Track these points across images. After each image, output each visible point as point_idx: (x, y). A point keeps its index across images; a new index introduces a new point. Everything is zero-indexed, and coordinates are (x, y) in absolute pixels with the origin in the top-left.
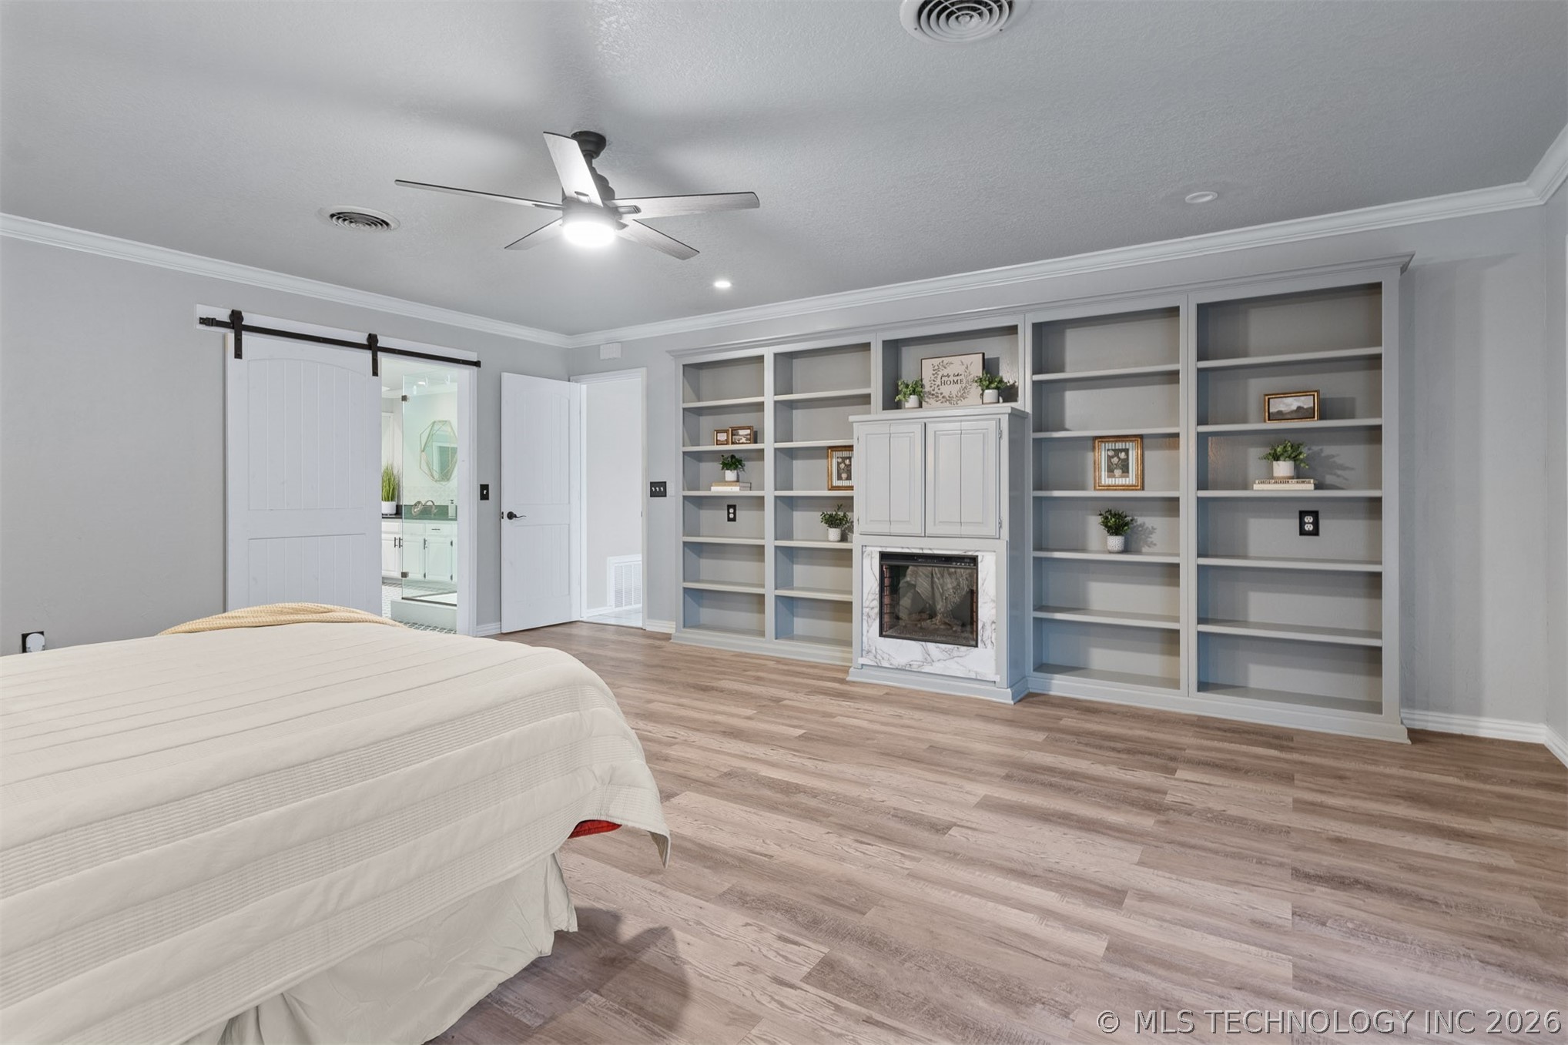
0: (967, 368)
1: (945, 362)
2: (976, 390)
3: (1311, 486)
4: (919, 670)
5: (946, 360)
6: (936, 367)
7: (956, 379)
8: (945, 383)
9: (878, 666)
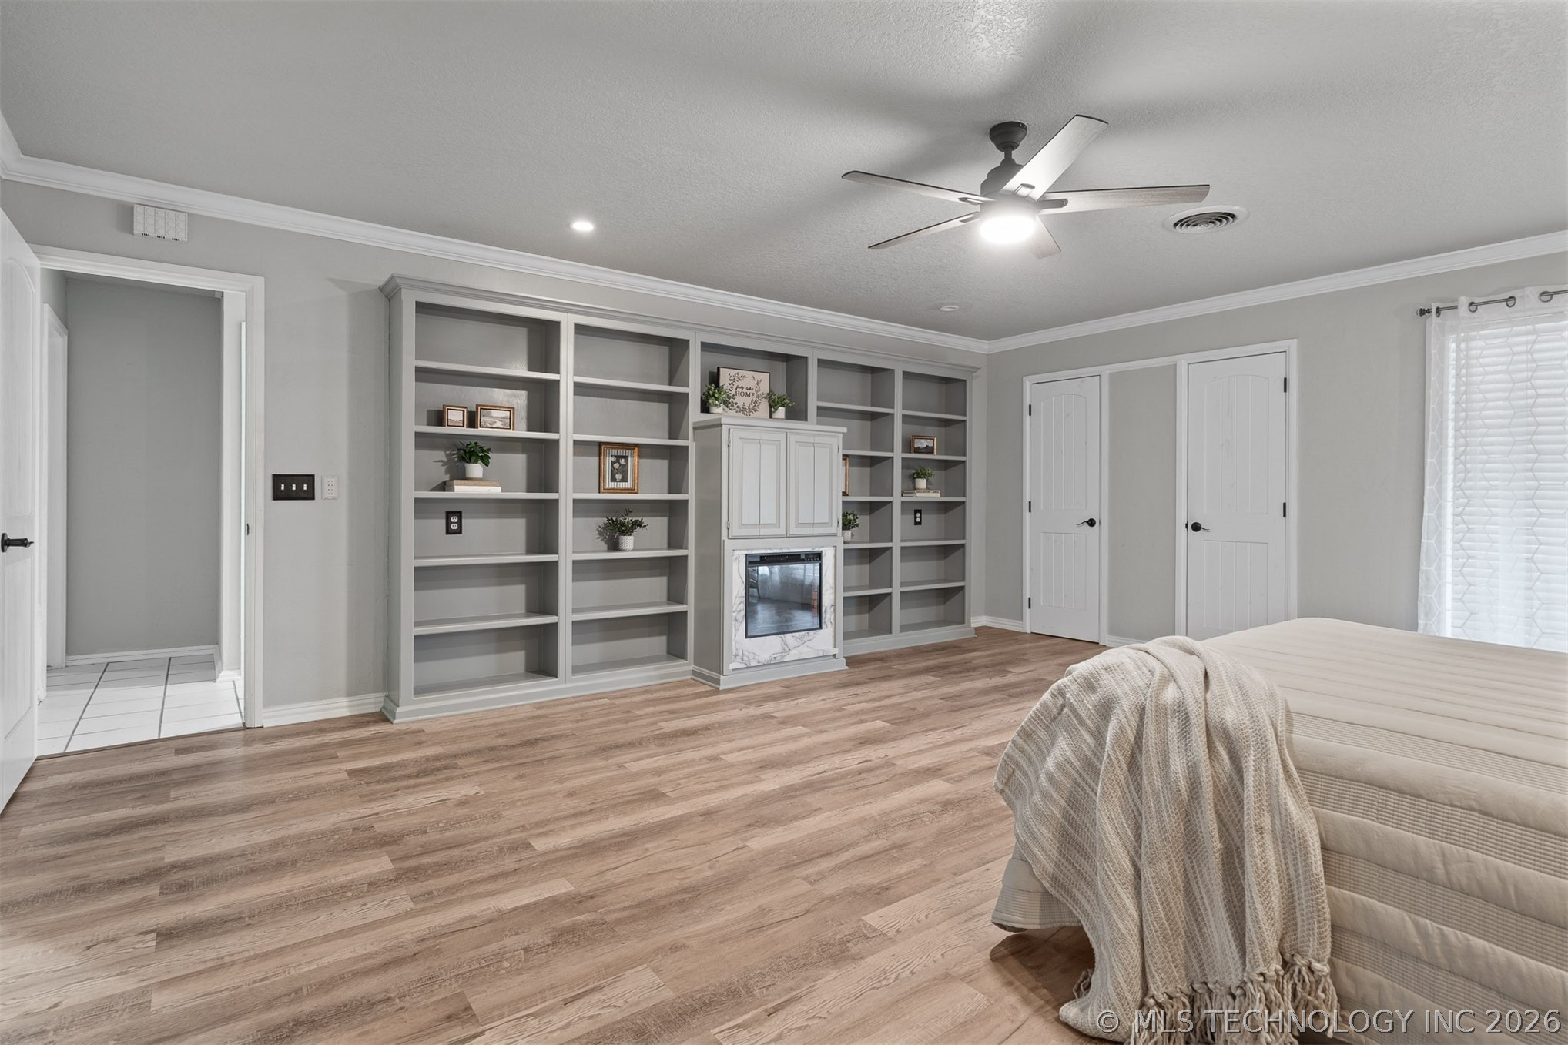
0: (757, 384)
1: (740, 375)
2: (764, 405)
3: (939, 495)
4: (782, 660)
5: (741, 373)
6: (732, 378)
7: (748, 392)
8: (739, 394)
9: (748, 667)
